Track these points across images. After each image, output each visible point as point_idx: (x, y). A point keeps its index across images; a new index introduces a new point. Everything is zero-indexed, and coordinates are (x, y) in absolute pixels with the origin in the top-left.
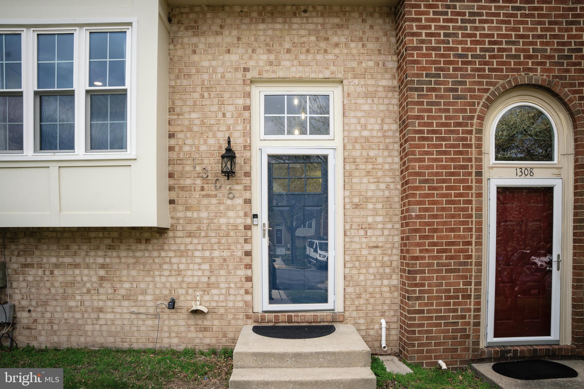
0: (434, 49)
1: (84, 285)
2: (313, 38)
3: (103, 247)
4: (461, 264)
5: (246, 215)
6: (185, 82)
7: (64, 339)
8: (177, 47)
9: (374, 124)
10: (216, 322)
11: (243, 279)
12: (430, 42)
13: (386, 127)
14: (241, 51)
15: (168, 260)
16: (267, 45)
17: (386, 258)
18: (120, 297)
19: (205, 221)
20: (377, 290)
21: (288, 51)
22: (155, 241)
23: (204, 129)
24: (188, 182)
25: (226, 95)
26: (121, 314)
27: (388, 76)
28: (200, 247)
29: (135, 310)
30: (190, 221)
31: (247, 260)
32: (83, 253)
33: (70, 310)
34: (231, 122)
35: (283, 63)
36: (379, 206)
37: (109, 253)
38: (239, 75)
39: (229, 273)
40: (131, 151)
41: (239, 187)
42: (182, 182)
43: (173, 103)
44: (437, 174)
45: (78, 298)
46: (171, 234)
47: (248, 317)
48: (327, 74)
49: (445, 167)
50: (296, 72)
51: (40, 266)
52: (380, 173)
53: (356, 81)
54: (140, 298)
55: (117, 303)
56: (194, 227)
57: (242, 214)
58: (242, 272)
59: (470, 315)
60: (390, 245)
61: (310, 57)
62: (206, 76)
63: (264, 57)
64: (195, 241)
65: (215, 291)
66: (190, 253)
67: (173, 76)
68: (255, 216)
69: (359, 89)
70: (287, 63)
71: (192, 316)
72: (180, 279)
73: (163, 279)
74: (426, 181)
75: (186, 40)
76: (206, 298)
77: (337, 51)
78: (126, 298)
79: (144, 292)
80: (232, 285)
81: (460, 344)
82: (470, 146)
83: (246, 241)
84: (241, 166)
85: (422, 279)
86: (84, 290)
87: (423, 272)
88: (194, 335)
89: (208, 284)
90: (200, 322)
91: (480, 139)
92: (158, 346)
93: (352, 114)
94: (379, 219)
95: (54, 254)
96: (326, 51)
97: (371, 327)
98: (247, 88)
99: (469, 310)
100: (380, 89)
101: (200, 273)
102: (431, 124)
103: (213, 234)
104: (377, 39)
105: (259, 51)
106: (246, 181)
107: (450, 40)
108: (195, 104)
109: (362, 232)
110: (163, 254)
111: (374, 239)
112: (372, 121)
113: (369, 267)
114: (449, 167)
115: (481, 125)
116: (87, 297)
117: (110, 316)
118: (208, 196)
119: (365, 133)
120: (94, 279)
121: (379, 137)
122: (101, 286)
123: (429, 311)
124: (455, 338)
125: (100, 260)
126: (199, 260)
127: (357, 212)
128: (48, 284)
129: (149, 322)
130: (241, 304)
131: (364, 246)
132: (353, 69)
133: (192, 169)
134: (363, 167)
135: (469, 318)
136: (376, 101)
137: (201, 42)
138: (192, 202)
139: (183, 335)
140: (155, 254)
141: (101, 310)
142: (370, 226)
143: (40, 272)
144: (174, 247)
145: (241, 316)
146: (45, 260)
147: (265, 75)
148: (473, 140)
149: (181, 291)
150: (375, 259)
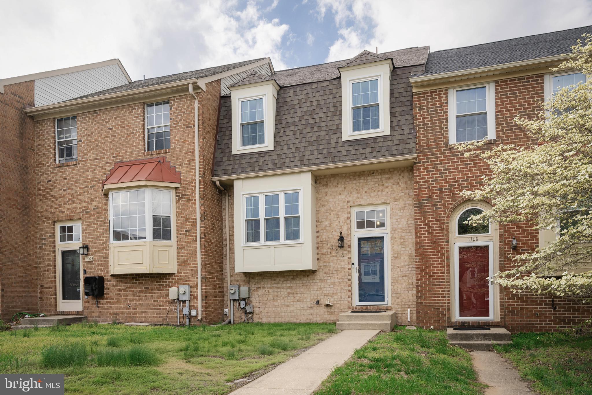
0: (427, 188)
1: (281, 296)
2: (377, 185)
3: (290, 279)
4: (440, 282)
5: (349, 264)
6: (323, 209)
7: (273, 319)
8: (319, 194)
9: (404, 222)
10: (336, 310)
11: (348, 291)
12: (425, 185)
13: (409, 222)
14: (346, 193)
15: (316, 284)
16: (357, 190)
17: (410, 281)
18: (296, 300)
19: (332, 267)
20: (406, 295)
21: (366, 192)
22: (311, 276)
23: (331, 228)
24: (325, 251)
25: (340, 213)
26: (297, 307)
27: (410, 199)
28: (329, 278)
29: (302, 305)
30: (325, 267)
31: (349, 283)
32: (281, 282)
33: (275, 306)
34: (342, 224)
35: (364, 197)
36: (406, 258)
37: (292, 282)
38: (345, 204)
39: (342, 288)
40: (301, 240)
41: (346, 252)
42: (322, 251)
43: (318, 218)
44: (428, 243)
45: (279, 301)
46: (318, 273)
47: (349, 308)
48: (383, 201)
49: (431, 240)
50: (369, 201)
51: (264, 288)
52: (407, 243)
53: (396, 203)
54: (305, 300)
55: (295, 303)
56: (327, 269)
57: (347, 263)
58: (347, 288)
59: (445, 306)
60: (412, 275)
61: (375, 194)
62: (331, 206)
63: (356, 195)
64: (328, 275)
65: (335, 297)
66: (325, 281)
67: (318, 206)
68: (353, 264)
69: (397, 206)
70: (366, 197)
71: (326, 308)
72: (321, 292)
73: (314, 292)
74: (423, 246)
75: (323, 191)
76: (332, 300)
77: (387, 190)
78: (299, 301)
79: (306, 298)
80: (343, 294)
81: (441, 318)
82: (443, 230)
83: (349, 275)
84: (346, 243)
85: (422, 289)
86: (282, 298)
87: (422, 286)
88: (326, 316)
89: (333, 294)
90: (329, 310)
91: (448, 226)
92: (311, 321)
93: (394, 218)
94: (406, 263)
95: (269, 283)
96: (382, 191)
97: (404, 312)
98: (349, 210)
99: (445, 303)
100: (407, 205)
101: (329, 289)
102: (425, 221)
103: (335, 272)
104: (406, 182)
105: (353, 193)
106: (349, 249)
107: (434, 183)
108: (327, 218)
109: (399, 270)
110: (314, 281)
111: (404, 272)
112: (403, 220)
113: (402, 285)
114: (433, 239)
115: (448, 220)
116: (283, 301)
117: (292, 309)
118: (333, 256)
119: (400, 226)
120: (286, 293)
121: (405, 227)
122: (288, 296)
123: (425, 303)
124: (439, 316)
125: (288, 285)
126: (329, 284)
127: (396, 261)
128: (267, 296)
129: (308, 311)
130: (347, 302)
131: (400, 275)
132: (395, 197)
133: (326, 245)
134: (399, 241)
135: (445, 307)
136: (405, 211)
137: (329, 191)
138: (327, 259)
139: (322, 316)
140: (311, 281)
141: (288, 306)
142: (402, 267)
143: (264, 291)
144: (319, 278)
145: (347, 307)
146: (266, 286)
147: (356, 204)
148: (445, 227)
149: (322, 297)
150: (405, 281)
